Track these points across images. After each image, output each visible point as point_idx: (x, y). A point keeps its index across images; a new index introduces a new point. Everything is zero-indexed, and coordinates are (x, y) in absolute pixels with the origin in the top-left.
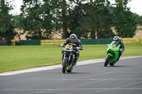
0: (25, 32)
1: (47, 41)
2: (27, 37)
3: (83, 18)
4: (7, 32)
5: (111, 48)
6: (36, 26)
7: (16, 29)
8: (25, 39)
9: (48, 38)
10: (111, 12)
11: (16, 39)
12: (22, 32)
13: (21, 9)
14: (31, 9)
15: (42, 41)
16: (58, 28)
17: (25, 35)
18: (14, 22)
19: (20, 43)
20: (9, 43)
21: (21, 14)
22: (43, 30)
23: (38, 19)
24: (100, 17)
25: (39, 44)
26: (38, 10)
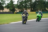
2: (19, 11)
4: (13, 10)
5: (38, 15)
6: (22, 7)
7: (15, 9)
8: (19, 12)
10: (46, 3)
11: (16, 12)
12: (18, 9)
13: (17, 2)
14: (20, 2)
16: (29, 8)
17: (19, 10)
18: (15, 6)
19: (17, 13)
20: (13, 13)
21: (17, 4)
23: (23, 5)
24: (42, 5)
26: (23, 2)
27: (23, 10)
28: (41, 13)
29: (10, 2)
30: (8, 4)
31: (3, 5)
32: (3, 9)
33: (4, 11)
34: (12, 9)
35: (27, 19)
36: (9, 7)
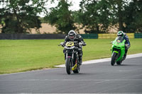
0: (83, 26)
1: (104, 35)
2: (85, 31)
3: (138, 13)
4: (67, 27)
6: (94, 20)
7: (75, 24)
8: (84, 33)
9: (104, 32)
12: (81, 26)
13: (80, 5)
14: (89, 5)
15: (99, 35)
17: (84, 29)
18: (74, 17)
21: (80, 10)
22: (100, 25)
23: (96, 14)
25: (96, 37)
26: (96, 6)
27: (98, 27)
28: (125, 38)
29: (59, 5)
30: (54, 11)
31: (38, 14)
32: (39, 26)
33: (42, 31)
34: (65, 26)
35: (80, 57)
36: (57, 19)
